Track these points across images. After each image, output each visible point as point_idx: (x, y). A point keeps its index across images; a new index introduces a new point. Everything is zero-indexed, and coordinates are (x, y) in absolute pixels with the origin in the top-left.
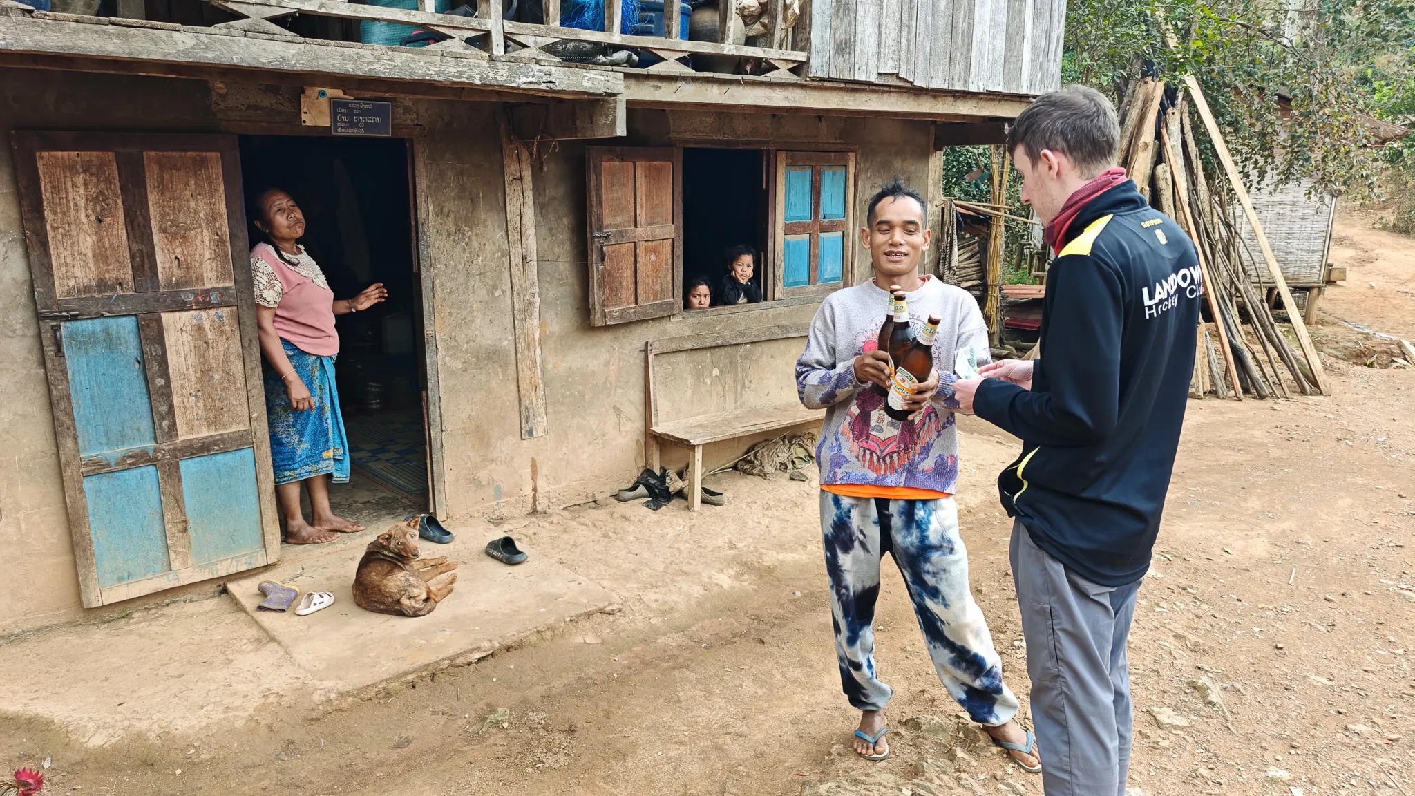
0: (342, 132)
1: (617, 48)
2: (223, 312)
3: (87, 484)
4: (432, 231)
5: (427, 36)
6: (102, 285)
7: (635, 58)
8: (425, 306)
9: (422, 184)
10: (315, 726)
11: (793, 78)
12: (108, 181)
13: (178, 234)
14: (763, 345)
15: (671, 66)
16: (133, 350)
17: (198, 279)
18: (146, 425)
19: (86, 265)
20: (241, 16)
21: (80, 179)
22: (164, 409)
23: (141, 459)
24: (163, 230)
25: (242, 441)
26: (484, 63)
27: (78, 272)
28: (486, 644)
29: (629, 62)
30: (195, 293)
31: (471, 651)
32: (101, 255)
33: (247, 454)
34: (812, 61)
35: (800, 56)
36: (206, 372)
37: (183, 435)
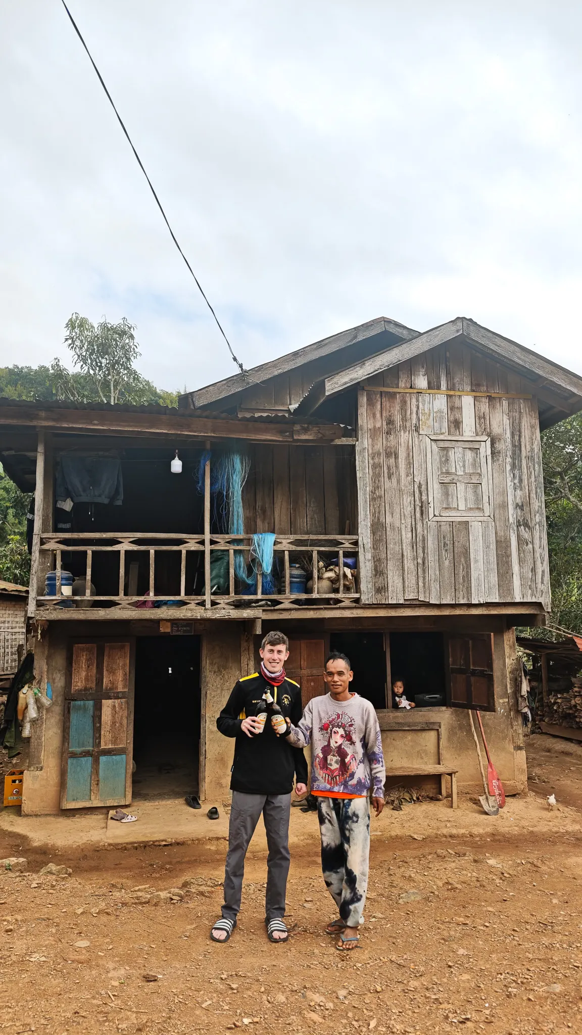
0: (174, 634)
1: (262, 600)
2: (123, 700)
3: (70, 761)
4: (208, 671)
5: (183, 603)
6: (86, 689)
7: (269, 603)
8: (202, 702)
9: (204, 652)
10: (96, 853)
11: (354, 605)
12: (93, 654)
13: (112, 672)
15: (286, 605)
16: (91, 713)
17: (117, 688)
18: (91, 741)
19: (82, 682)
20: (120, 604)
21: (85, 654)
22: (98, 735)
23: (87, 754)
24: (107, 670)
25: (122, 751)
26: (202, 611)
27: (79, 684)
28: (170, 840)
29: (267, 604)
30: (114, 693)
31: (162, 841)
32: (87, 679)
33: (124, 756)
34: (362, 597)
35: (357, 595)
36: (114, 723)
37: (103, 747)
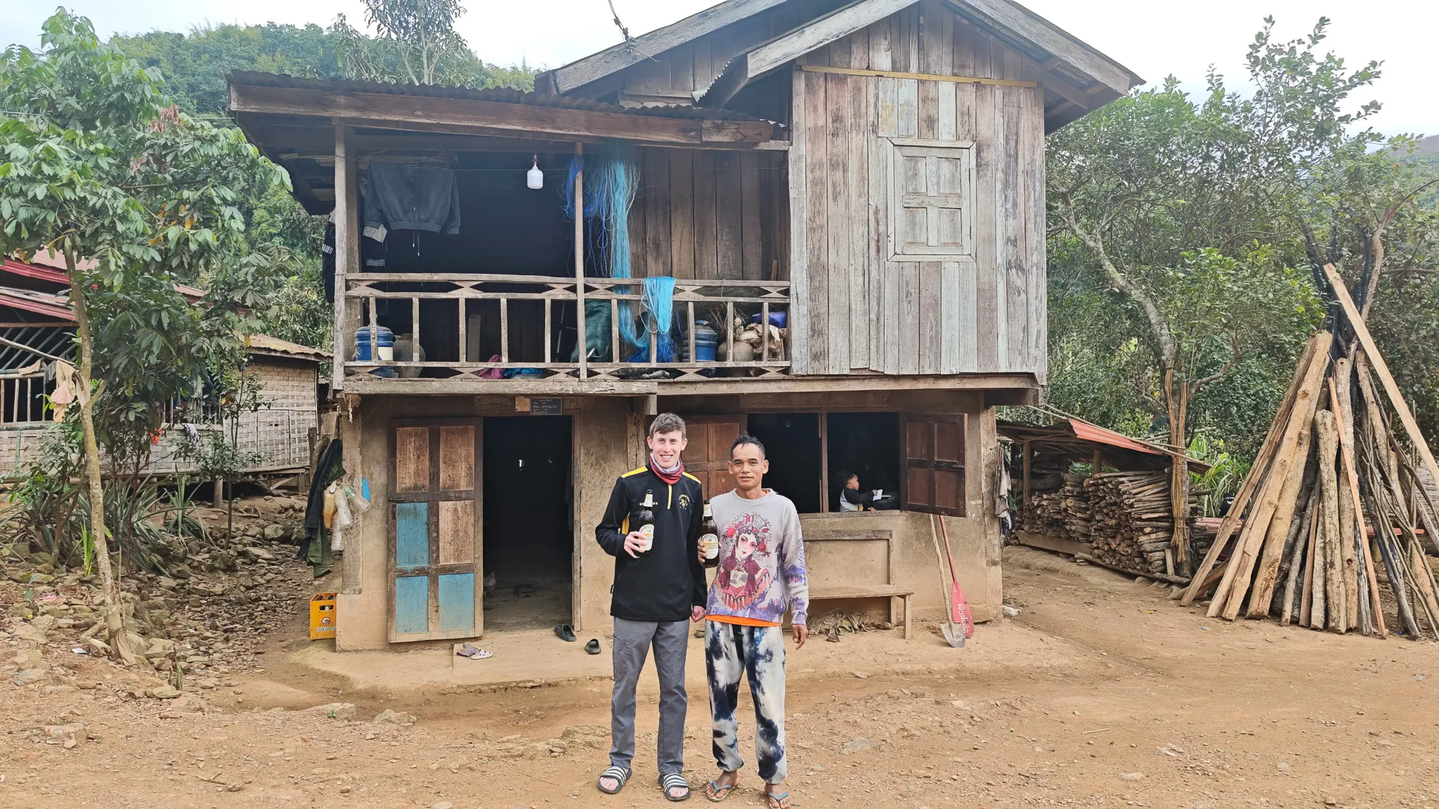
0: (535, 413)
1: (657, 369)
2: (467, 502)
3: (398, 581)
4: (582, 464)
5: (545, 373)
6: (416, 487)
7: (667, 373)
8: (575, 504)
9: (577, 440)
10: (442, 697)
11: (782, 376)
12: (424, 440)
13: (451, 464)
14: (822, 543)
15: (690, 376)
16: (425, 518)
17: (458, 486)
18: (426, 555)
19: (410, 478)
20: (461, 373)
21: (413, 439)
22: (434, 548)
23: (421, 572)
24: (445, 463)
25: (468, 569)
26: (576, 383)
27: (407, 481)
28: (538, 680)
29: (664, 375)
30: (455, 492)
31: (529, 681)
32: (417, 473)
33: (471, 575)
34: (793, 366)
35: (786, 364)
36: (456, 531)
37: (442, 562)
